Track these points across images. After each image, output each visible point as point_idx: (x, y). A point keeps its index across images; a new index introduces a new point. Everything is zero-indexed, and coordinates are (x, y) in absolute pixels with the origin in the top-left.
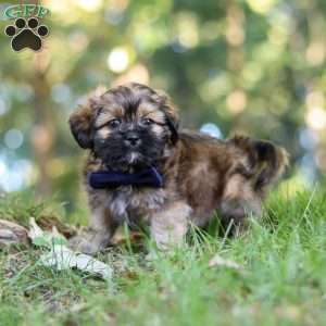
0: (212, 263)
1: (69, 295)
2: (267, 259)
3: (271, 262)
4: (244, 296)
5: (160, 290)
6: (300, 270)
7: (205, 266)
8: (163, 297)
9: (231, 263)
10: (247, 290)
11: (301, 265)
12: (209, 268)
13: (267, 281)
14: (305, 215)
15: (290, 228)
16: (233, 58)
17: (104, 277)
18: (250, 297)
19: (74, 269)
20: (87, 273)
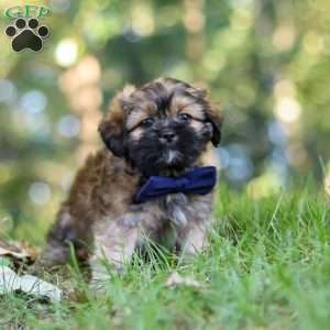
0: (169, 282)
1: (12, 321)
2: (230, 274)
3: (235, 278)
4: (205, 317)
5: (113, 314)
6: (266, 287)
7: (162, 285)
8: (117, 321)
9: (190, 281)
10: (208, 311)
11: (268, 281)
12: (166, 288)
13: (230, 301)
14: (272, 224)
15: (256, 239)
16: (193, 46)
17: (52, 301)
18: (212, 319)
19: (18, 292)
20: (32, 296)
